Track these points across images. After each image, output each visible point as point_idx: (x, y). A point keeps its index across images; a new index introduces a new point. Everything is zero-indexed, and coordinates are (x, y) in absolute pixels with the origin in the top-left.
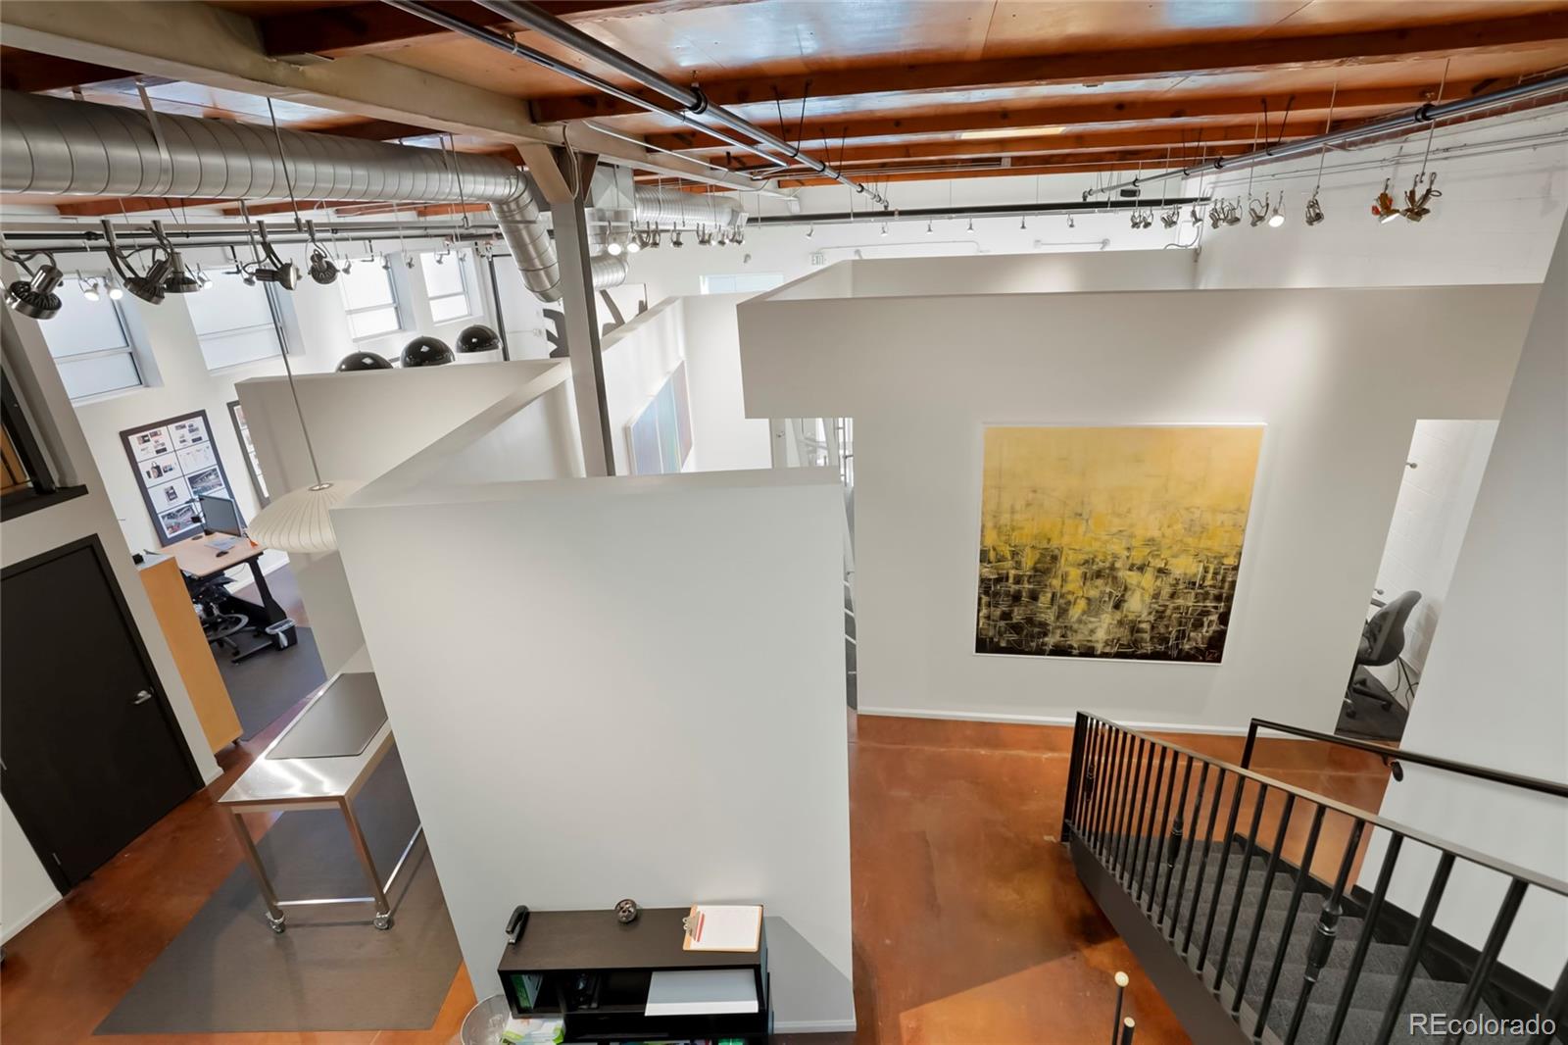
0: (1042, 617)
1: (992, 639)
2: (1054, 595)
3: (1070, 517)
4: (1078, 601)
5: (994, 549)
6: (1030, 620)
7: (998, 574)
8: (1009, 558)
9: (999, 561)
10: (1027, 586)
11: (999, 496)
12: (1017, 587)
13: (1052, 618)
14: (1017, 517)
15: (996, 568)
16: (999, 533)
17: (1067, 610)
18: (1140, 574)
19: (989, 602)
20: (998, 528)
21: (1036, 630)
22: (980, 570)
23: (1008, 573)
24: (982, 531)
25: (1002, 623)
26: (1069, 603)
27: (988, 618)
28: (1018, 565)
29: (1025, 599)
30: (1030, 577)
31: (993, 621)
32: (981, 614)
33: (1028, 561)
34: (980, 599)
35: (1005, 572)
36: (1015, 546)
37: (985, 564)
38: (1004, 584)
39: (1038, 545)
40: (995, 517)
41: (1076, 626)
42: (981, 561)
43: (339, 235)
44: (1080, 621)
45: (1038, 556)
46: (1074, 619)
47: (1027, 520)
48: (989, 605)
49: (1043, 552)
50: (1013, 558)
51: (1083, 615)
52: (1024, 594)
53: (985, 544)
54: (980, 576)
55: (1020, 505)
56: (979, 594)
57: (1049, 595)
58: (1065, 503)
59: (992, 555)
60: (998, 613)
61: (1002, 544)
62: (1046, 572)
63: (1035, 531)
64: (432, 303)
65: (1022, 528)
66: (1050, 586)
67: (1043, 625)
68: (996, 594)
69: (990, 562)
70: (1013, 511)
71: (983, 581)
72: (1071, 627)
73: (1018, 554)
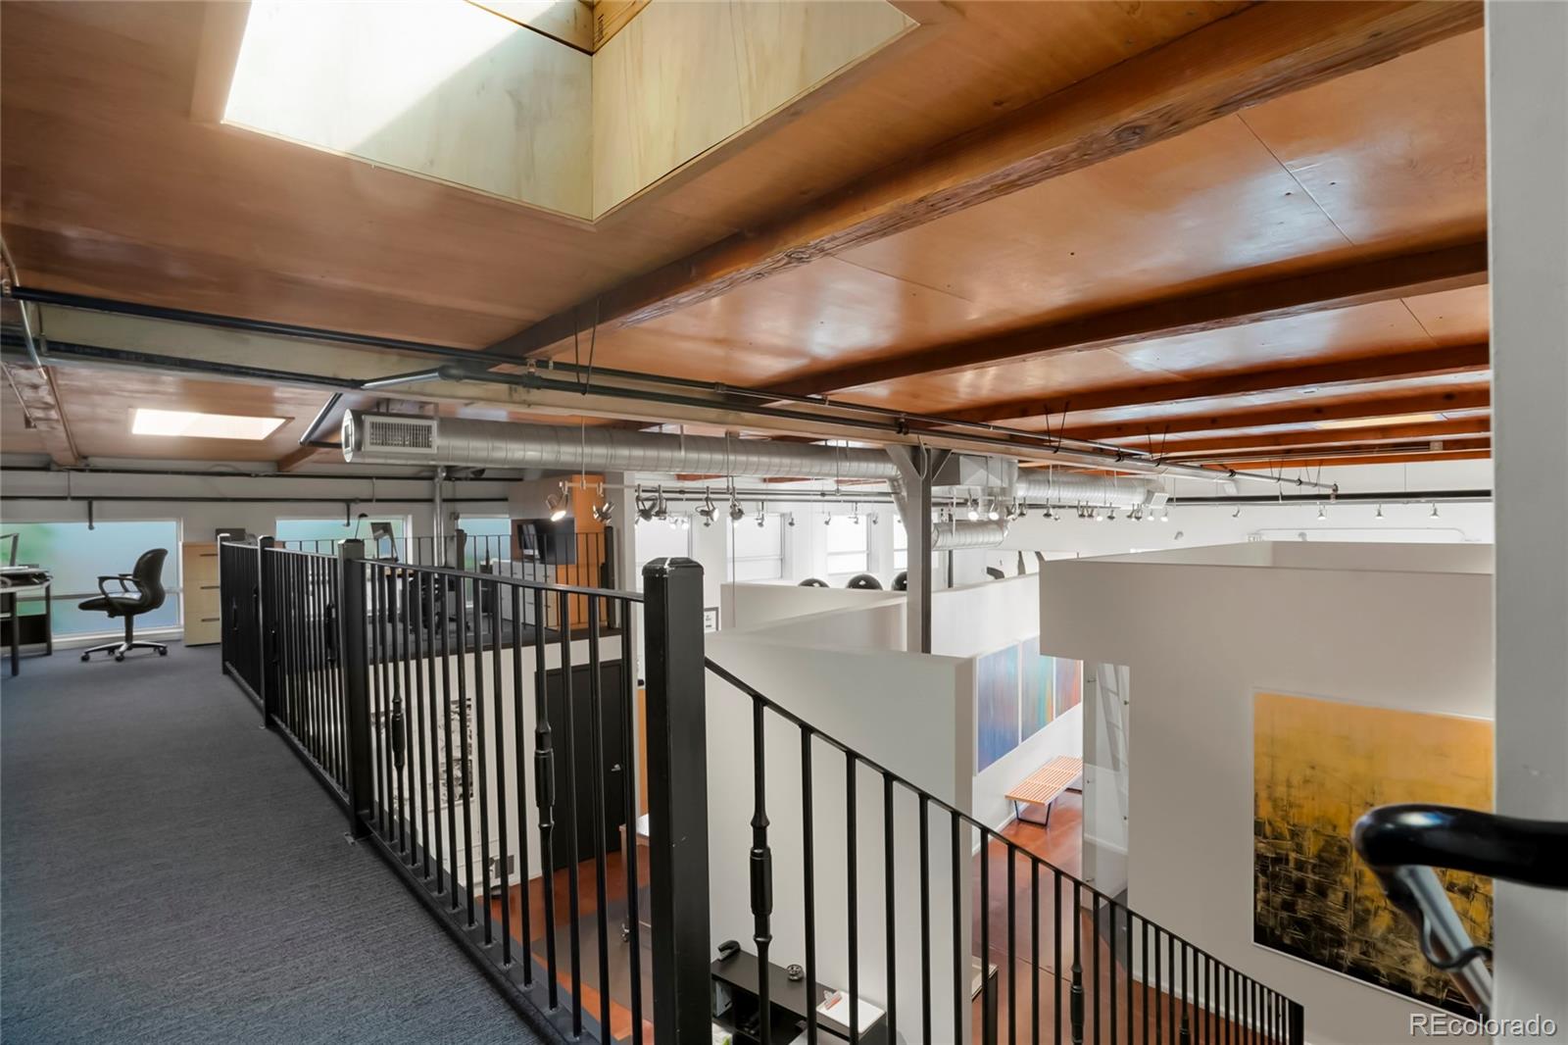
0: (1334, 920)
1: (1272, 930)
2: (1346, 896)
3: (1358, 805)
4: (1380, 912)
5: (1270, 824)
6: (1318, 920)
7: (1277, 854)
8: (1288, 837)
9: (1276, 839)
10: (1311, 876)
11: (1273, 766)
12: (1300, 874)
13: (1348, 926)
14: (1294, 792)
15: (1273, 845)
16: (1275, 807)
17: (1367, 920)
18: (1464, 899)
19: (1268, 884)
20: (1274, 801)
21: (1327, 935)
22: (1255, 844)
23: (1287, 855)
24: (1256, 801)
25: (1285, 914)
26: (1367, 911)
27: (1267, 902)
28: (1299, 849)
29: (1310, 892)
30: (1314, 866)
31: (1273, 907)
32: (1258, 896)
33: (1312, 846)
34: (1256, 878)
35: (1284, 852)
36: (1294, 825)
37: (1261, 838)
38: (1283, 866)
39: (1321, 830)
40: (1269, 787)
41: (1380, 945)
42: (1255, 834)
43: (826, 498)
44: (1385, 940)
45: (1322, 843)
46: (1378, 934)
47: (1306, 798)
48: (1267, 887)
49: (1328, 839)
50: (1292, 838)
51: (1389, 933)
52: (1309, 885)
53: (1260, 816)
54: (1256, 850)
55: (1296, 779)
56: (1256, 871)
57: (1341, 895)
58: (1351, 788)
59: (1268, 829)
60: (1278, 900)
61: (1279, 819)
62: (1335, 864)
63: (1317, 813)
64: (895, 553)
65: (1300, 806)
66: (1342, 884)
67: (1336, 930)
68: (1275, 876)
69: (1265, 837)
70: (1289, 785)
71: (1259, 857)
72: (1374, 945)
73: (1298, 835)
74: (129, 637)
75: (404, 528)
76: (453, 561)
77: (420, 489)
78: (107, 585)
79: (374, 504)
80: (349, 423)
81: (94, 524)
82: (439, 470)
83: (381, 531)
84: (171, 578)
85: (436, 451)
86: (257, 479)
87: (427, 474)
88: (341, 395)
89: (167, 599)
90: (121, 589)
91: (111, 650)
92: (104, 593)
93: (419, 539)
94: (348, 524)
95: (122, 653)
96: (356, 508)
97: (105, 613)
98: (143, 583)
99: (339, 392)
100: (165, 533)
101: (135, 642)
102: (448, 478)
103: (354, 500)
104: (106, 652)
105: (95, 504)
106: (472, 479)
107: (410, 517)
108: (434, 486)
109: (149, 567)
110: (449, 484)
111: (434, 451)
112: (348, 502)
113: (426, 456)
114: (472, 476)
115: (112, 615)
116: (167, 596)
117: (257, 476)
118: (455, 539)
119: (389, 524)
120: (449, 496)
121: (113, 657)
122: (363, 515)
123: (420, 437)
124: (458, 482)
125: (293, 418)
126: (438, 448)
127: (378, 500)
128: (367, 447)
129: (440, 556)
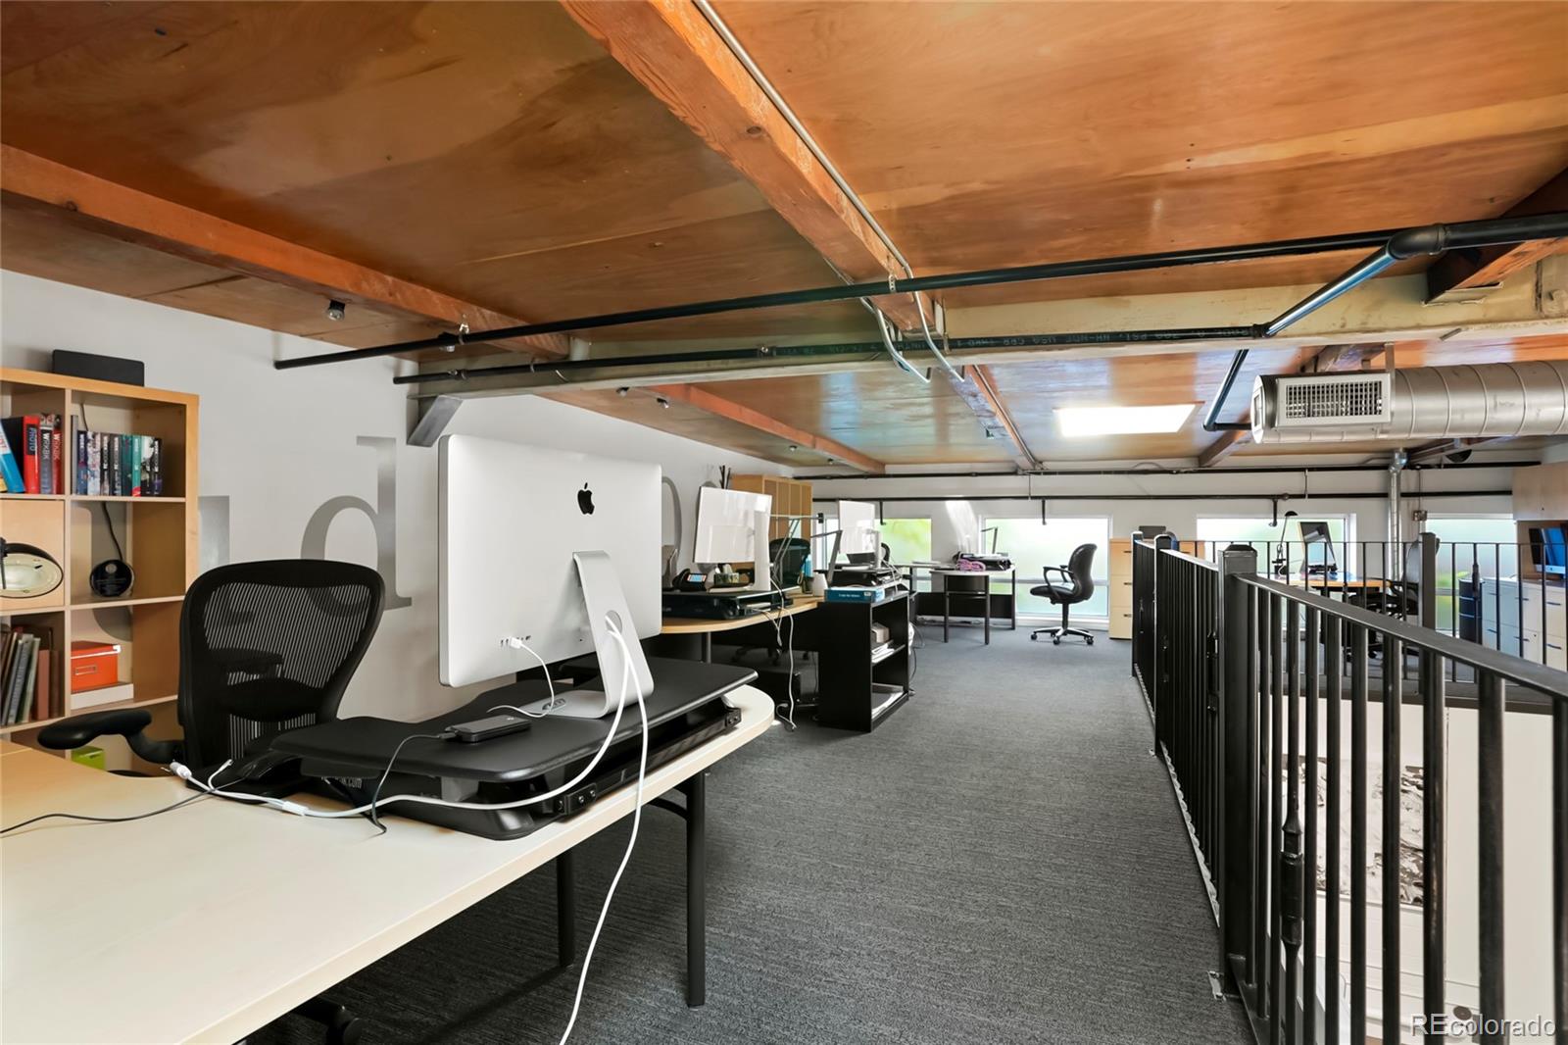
74: (1065, 623)
75: (1343, 527)
76: (1416, 575)
77: (1371, 480)
78: (1049, 573)
79: (1307, 500)
80: (1259, 392)
81: (1046, 520)
82: (1397, 456)
83: (1316, 533)
84: (1098, 570)
85: (1388, 419)
86: (1179, 475)
87: (1380, 460)
88: (1246, 351)
89: (1096, 590)
90: (1061, 578)
91: (1053, 632)
92: (1047, 581)
93: (1364, 544)
94: (1275, 524)
95: (1058, 637)
96: (1284, 506)
97: (1048, 600)
98: (1075, 575)
99: (1244, 348)
100: (1094, 529)
101: (1069, 628)
102: (1409, 466)
103: (1282, 496)
104: (1049, 634)
105: (1047, 501)
106: (1447, 466)
107: (1354, 516)
108: (1390, 477)
109: (1082, 559)
110: (1412, 473)
111: (1384, 418)
112: (1275, 498)
113: (1373, 428)
114: (1448, 461)
115: (1053, 602)
116: (1095, 588)
117: (1178, 472)
118: (1421, 545)
119: (1325, 523)
120: (1413, 489)
121: (1052, 640)
122: (1291, 514)
123: (1363, 399)
124: (1424, 471)
125: (1203, 402)
126: (1392, 414)
127: (1311, 496)
128: (1283, 420)
129: (1395, 568)
